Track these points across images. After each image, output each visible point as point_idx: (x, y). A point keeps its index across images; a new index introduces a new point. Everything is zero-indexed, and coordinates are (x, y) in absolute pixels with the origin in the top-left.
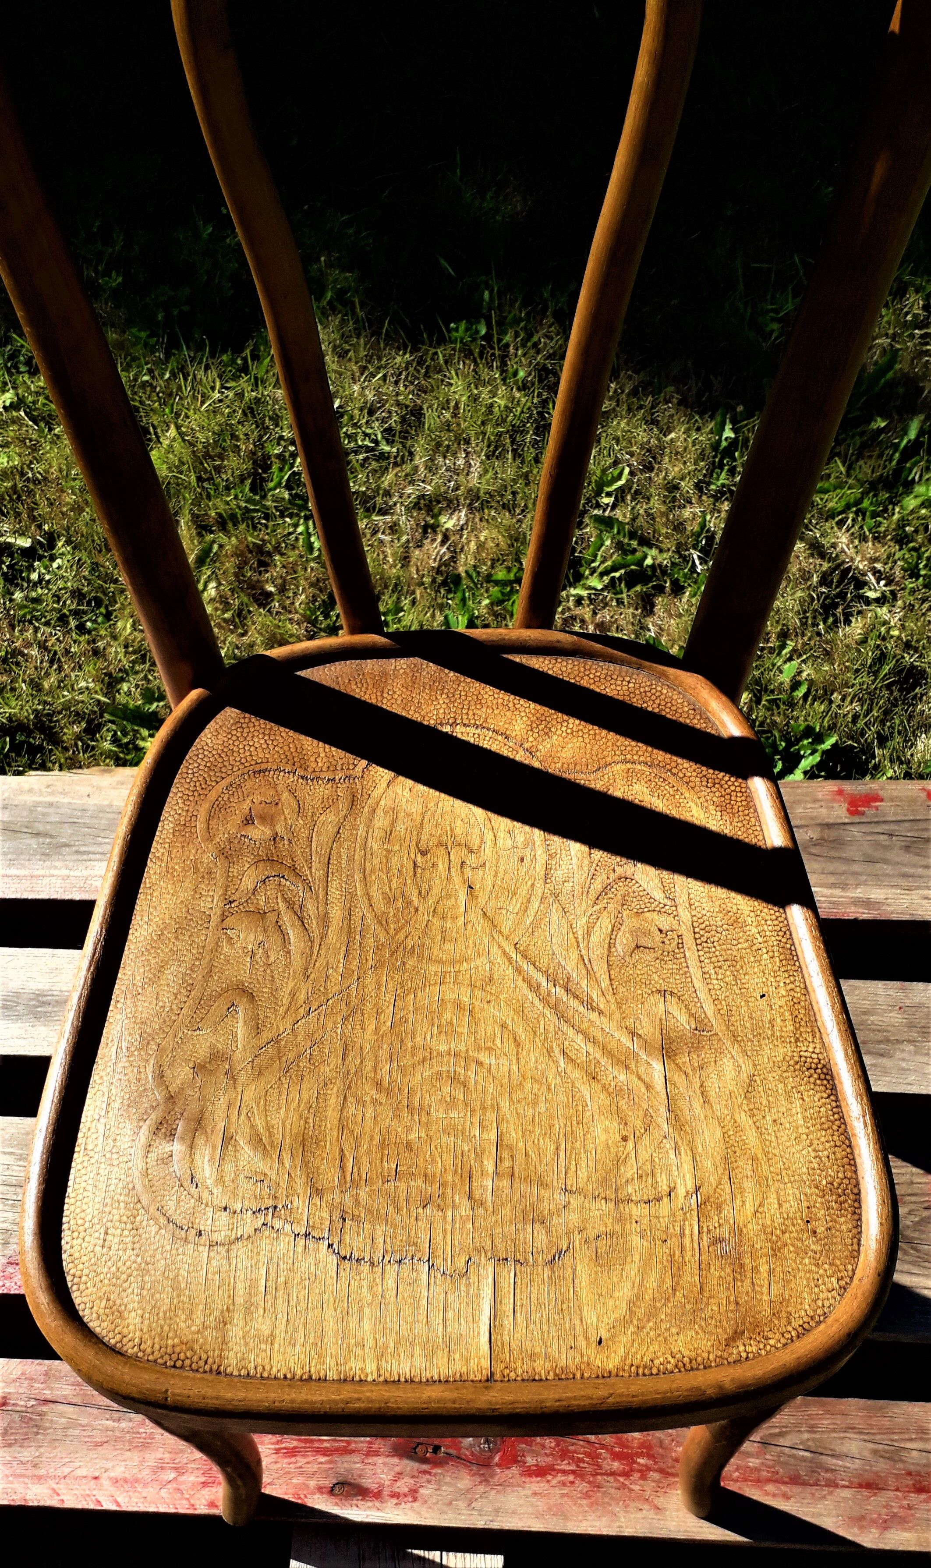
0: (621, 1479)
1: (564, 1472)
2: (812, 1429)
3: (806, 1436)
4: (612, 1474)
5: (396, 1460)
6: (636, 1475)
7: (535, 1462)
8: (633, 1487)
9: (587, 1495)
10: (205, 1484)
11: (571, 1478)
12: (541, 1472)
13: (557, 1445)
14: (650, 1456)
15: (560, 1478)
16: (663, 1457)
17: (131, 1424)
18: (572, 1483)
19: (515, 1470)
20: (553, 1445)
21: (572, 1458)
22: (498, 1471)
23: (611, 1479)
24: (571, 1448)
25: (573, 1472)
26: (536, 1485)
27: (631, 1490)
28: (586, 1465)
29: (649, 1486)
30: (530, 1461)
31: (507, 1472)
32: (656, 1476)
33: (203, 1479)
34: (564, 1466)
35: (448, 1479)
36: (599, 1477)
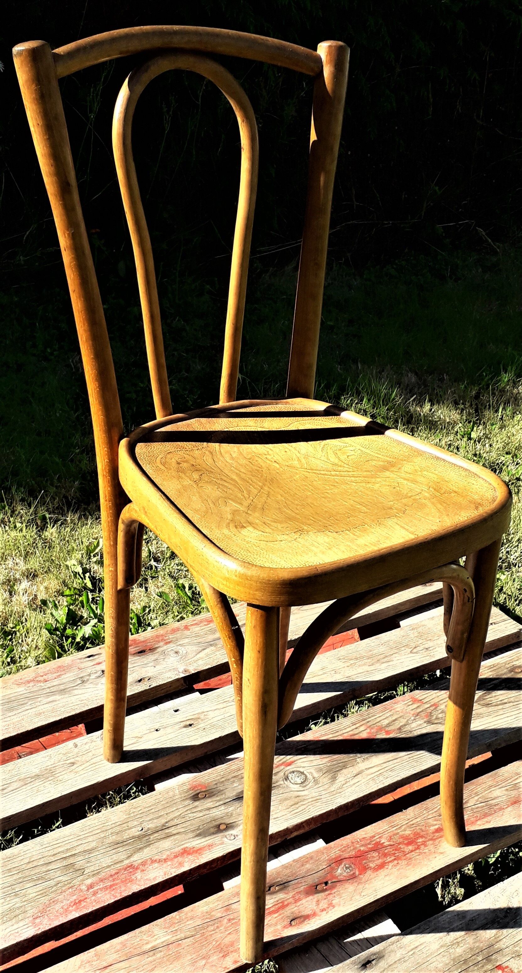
0: (418, 851)
1: (391, 862)
2: (477, 794)
3: (476, 798)
4: (412, 851)
5: (311, 897)
6: (422, 847)
7: (375, 865)
8: (424, 851)
9: (408, 865)
10: (224, 956)
11: (396, 862)
12: (381, 866)
13: (379, 853)
14: (422, 837)
15: (391, 864)
16: (427, 834)
17: (162, 953)
18: (398, 863)
19: (369, 872)
20: (377, 854)
21: (389, 855)
22: (362, 876)
23: (413, 853)
24: (386, 851)
25: (395, 859)
26: (382, 873)
27: (425, 853)
28: (397, 854)
29: (431, 847)
30: (372, 865)
31: (366, 875)
32: (431, 842)
33: (222, 955)
34: (389, 859)
35: (342, 891)
36: (407, 855)
